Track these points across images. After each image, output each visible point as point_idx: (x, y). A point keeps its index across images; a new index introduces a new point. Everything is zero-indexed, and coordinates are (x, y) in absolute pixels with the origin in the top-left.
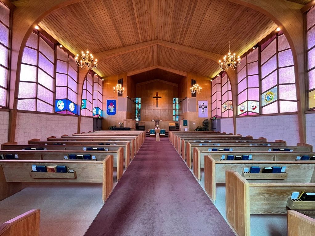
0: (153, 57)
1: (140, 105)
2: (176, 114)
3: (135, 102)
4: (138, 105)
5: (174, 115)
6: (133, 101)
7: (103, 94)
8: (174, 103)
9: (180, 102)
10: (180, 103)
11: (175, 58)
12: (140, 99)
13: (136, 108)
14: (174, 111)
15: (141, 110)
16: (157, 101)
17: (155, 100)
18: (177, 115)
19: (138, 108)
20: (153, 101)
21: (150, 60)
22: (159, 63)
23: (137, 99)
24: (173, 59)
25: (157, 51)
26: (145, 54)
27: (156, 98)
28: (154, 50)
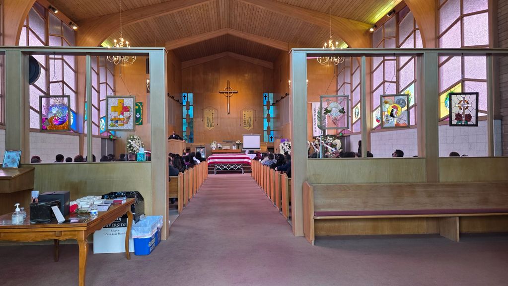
0: (218, 15)
1: (191, 108)
2: (269, 128)
3: (182, 103)
4: (188, 109)
5: (265, 128)
6: (178, 101)
7: (115, 87)
8: (265, 103)
9: (277, 101)
10: (276, 103)
11: (261, 18)
12: (191, 95)
13: (184, 116)
14: (265, 120)
15: (194, 120)
16: (229, 102)
17: (224, 97)
18: (272, 128)
19: (188, 115)
20: (220, 99)
21: (211, 19)
22: (230, 25)
23: (185, 96)
24: (258, 19)
25: (226, 5)
26: (202, 12)
27: (226, 94)
28: (220, 4)
